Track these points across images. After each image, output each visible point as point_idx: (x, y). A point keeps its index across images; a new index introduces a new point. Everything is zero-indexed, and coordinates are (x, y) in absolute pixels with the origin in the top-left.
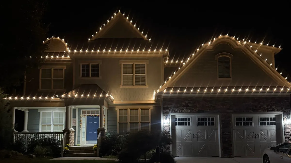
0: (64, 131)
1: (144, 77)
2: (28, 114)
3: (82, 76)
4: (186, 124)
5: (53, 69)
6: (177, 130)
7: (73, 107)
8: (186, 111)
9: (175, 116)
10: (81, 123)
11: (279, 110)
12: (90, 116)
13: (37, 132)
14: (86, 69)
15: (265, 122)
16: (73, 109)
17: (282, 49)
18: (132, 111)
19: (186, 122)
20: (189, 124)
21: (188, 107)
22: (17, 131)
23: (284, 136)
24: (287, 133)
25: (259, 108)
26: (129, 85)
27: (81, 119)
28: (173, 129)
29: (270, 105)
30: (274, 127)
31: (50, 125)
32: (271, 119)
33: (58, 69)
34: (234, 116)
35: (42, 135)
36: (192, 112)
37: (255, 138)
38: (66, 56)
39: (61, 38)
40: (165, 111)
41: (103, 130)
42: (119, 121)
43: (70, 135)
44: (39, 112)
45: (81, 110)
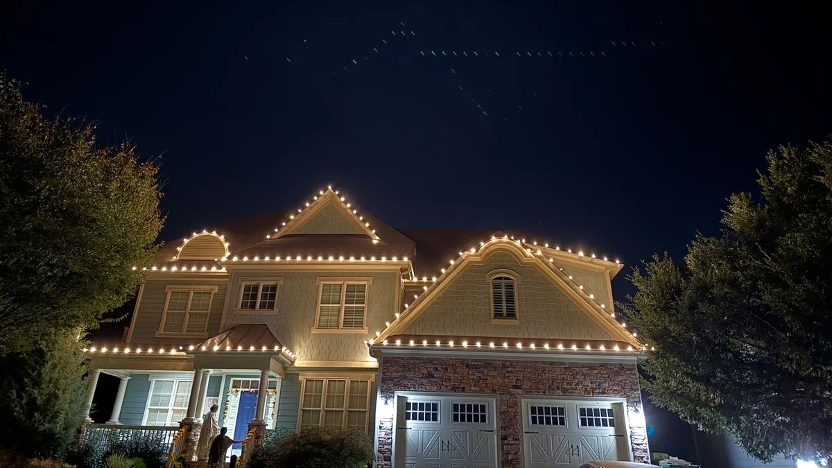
0: (182, 424)
1: (360, 312)
2: (128, 383)
3: (242, 307)
4: (428, 419)
5: (192, 292)
6: (409, 432)
7: (212, 371)
8: (427, 387)
9: (407, 398)
10: (226, 409)
11: (616, 392)
12: (247, 392)
13: (137, 424)
14: (251, 293)
15: (590, 418)
16: (210, 377)
17: (623, 265)
18: (332, 383)
19: (428, 412)
20: (435, 418)
21: (433, 379)
22: (93, 421)
23: (631, 453)
24: (638, 447)
25: (575, 385)
26: (331, 327)
27: (228, 399)
28: (401, 428)
29: (598, 381)
30: (610, 430)
31: (167, 411)
32: (604, 411)
33: (201, 293)
34: (526, 404)
35: (135, 431)
36: (439, 391)
37: (571, 455)
38: (219, 267)
39: (219, 234)
40: (385, 387)
41: (261, 426)
42: (304, 407)
43: (193, 433)
44: (149, 380)
45: (232, 379)
